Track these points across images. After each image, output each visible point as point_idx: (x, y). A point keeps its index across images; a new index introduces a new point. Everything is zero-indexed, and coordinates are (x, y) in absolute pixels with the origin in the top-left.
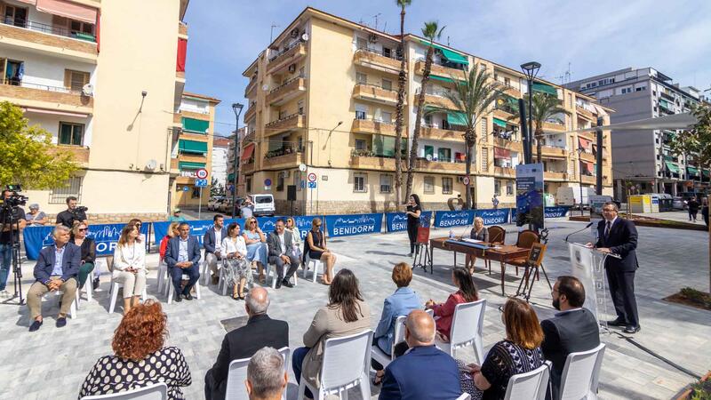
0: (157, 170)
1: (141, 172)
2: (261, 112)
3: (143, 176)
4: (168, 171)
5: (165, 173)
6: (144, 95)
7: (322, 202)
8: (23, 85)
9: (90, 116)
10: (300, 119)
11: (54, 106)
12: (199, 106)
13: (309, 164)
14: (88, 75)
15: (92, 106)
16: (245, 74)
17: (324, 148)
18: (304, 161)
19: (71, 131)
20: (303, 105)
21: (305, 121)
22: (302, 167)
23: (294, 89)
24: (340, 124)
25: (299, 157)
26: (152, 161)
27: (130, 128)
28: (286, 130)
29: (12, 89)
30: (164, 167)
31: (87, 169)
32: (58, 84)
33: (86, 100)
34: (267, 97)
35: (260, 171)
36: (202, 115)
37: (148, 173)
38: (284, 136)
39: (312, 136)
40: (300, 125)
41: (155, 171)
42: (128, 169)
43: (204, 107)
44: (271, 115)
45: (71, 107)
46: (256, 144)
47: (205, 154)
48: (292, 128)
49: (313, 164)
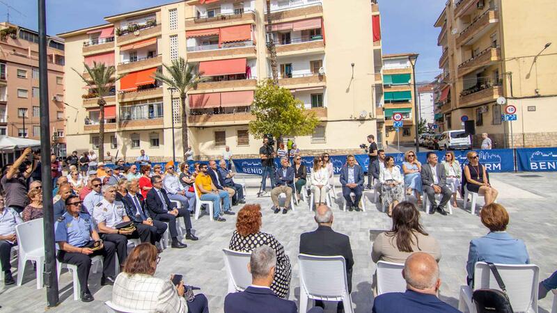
0: (368, 117)
1: (358, 120)
2: (453, 56)
3: (359, 123)
4: (375, 117)
5: (373, 119)
6: (353, 65)
7: (529, 134)
8: (293, 77)
9: (324, 87)
10: (494, 51)
11: (306, 85)
12: (401, 63)
13: (509, 95)
14: (321, 61)
15: (325, 81)
16: (436, 25)
17: (528, 77)
18: (502, 93)
19: (317, 99)
20: (497, 38)
21: (500, 53)
22: (500, 100)
23: (484, 24)
24: (547, 46)
25: (496, 90)
26: (364, 111)
27: (348, 91)
28: (479, 66)
29: (288, 80)
30: (372, 115)
31: (327, 121)
32: (307, 72)
33: (322, 77)
34: (457, 39)
35: (457, 109)
36: (404, 70)
37: (362, 120)
38: (478, 72)
39: (509, 66)
40: (494, 58)
41: (367, 118)
42: (349, 119)
43: (405, 62)
44: (463, 55)
45: (315, 84)
46: (451, 85)
47: (410, 101)
48: (485, 63)
49: (515, 95)
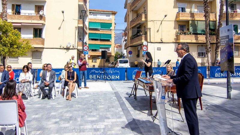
0: (71, 47)
1: (65, 49)
3: (65, 51)
4: (76, 48)
5: (75, 49)
6: (63, 12)
8: (21, 14)
9: (44, 25)
10: (143, 16)
11: (30, 21)
12: (107, 16)
13: (149, 41)
14: (43, 6)
15: (45, 20)
17: (158, 31)
18: (146, 39)
19: (38, 32)
20: (146, 9)
21: (146, 17)
22: (145, 43)
24: (166, 16)
25: (143, 37)
26: (69, 43)
27: (60, 28)
29: (17, 16)
30: (74, 46)
31: (44, 48)
32: (33, 12)
33: (41, 17)
36: (108, 20)
37: (68, 49)
38: (137, 26)
39: (150, 25)
40: (143, 19)
41: (70, 48)
42: (59, 47)
43: (110, 16)
44: (133, 16)
45: (37, 22)
47: (110, 40)
48: (139, 22)
49: (151, 41)
